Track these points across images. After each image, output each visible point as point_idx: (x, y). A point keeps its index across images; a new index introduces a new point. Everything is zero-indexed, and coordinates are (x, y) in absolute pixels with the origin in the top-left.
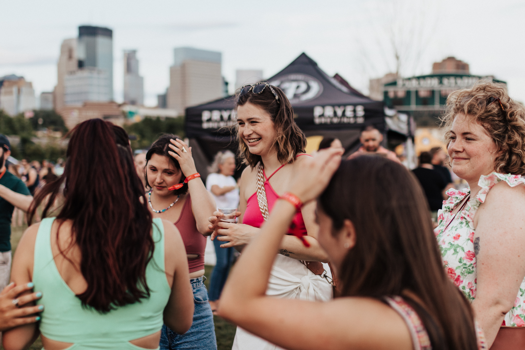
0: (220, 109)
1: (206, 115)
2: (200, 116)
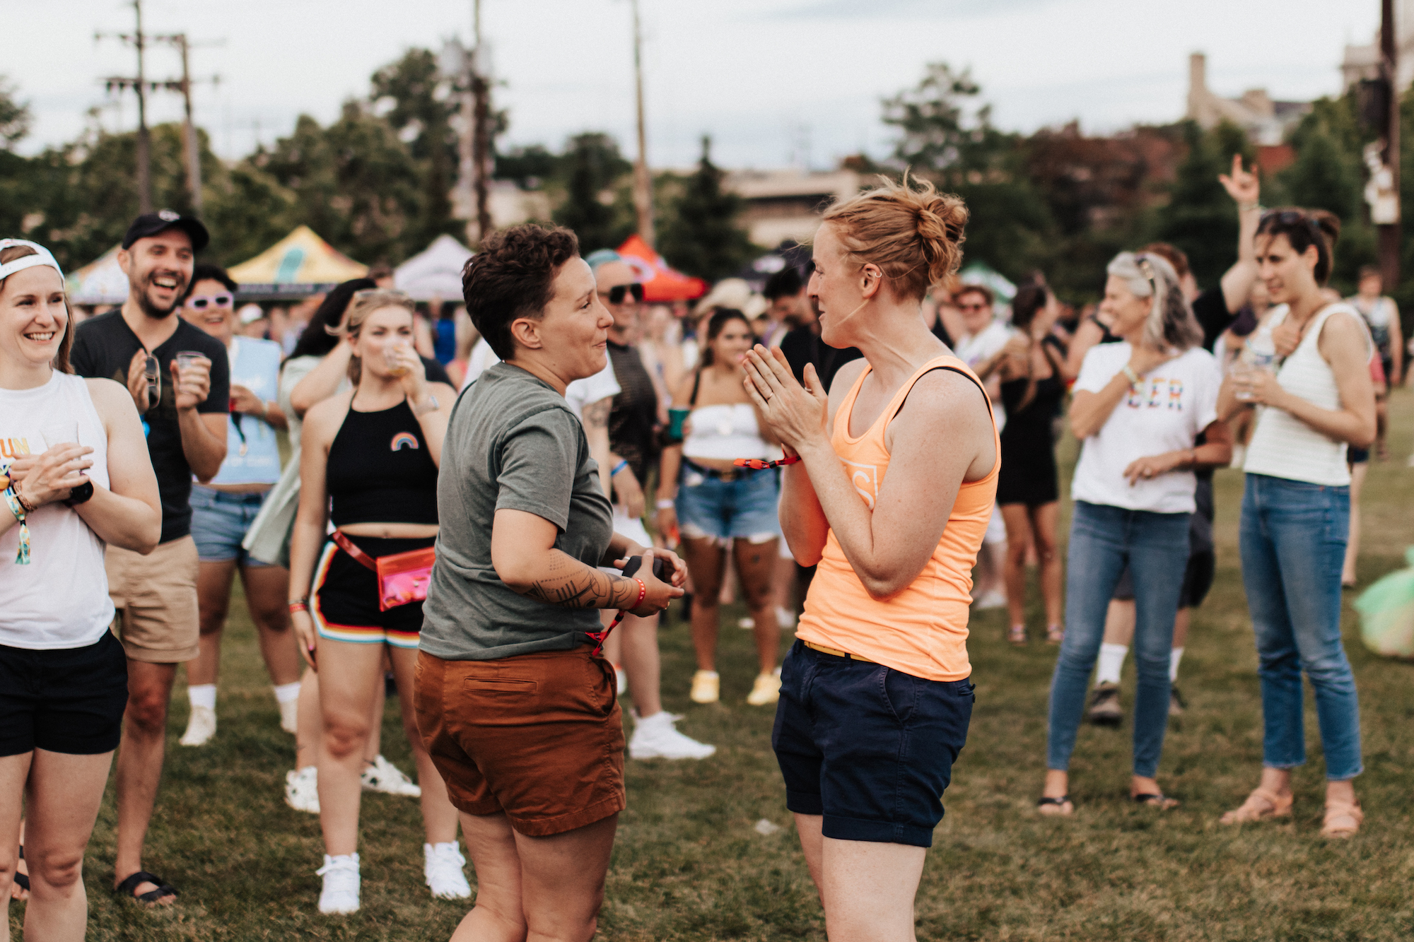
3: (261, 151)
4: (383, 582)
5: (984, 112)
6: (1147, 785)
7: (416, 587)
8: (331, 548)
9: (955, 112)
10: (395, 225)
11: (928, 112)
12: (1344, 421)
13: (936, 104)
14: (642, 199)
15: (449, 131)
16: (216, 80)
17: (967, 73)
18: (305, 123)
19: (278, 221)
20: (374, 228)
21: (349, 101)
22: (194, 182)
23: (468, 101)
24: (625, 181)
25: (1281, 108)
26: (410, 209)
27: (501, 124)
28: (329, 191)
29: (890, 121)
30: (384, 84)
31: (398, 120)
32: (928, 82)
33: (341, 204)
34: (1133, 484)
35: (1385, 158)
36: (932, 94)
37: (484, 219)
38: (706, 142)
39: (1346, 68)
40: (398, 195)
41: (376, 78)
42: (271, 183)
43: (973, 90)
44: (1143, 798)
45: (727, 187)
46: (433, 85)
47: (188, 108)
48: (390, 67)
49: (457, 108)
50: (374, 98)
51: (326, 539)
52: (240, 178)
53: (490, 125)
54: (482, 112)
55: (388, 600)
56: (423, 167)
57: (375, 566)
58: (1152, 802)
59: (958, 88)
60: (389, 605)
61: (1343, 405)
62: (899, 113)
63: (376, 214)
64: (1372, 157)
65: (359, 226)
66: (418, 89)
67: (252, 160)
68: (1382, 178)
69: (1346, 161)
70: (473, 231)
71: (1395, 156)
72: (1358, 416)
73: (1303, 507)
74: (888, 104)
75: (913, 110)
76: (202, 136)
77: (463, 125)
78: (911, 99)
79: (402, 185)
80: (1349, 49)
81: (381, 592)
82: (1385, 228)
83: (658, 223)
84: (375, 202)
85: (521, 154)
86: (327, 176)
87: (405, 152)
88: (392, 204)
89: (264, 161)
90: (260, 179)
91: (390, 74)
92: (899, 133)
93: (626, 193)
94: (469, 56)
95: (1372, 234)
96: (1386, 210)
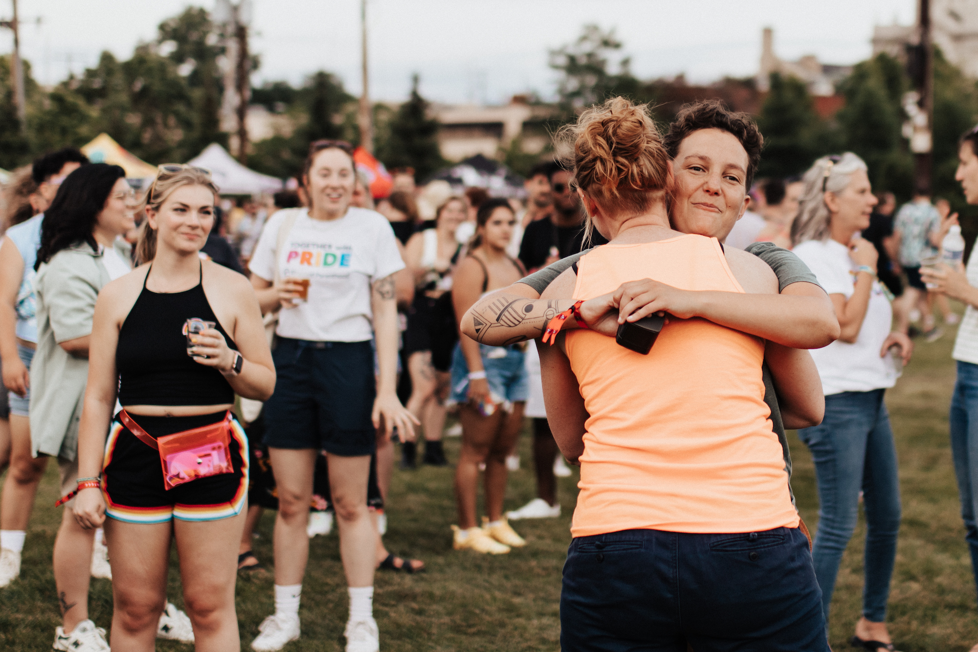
3: (72, 77)
4: (165, 462)
5: (625, 62)
7: (199, 463)
8: (116, 427)
9: (603, 62)
10: (175, 135)
11: (583, 61)
13: (590, 55)
14: (364, 121)
15: (216, 69)
16: (39, 21)
17: (613, 32)
18: (107, 58)
19: (84, 130)
20: (158, 138)
21: (141, 45)
22: (20, 99)
23: (233, 46)
24: (350, 108)
25: (828, 69)
26: (186, 124)
27: (255, 64)
28: (123, 109)
29: (555, 67)
30: (167, 31)
31: (178, 58)
32: (584, 39)
33: (133, 120)
35: (921, 104)
36: (587, 47)
37: (242, 133)
38: (416, 79)
39: (875, 41)
40: (177, 114)
41: (162, 27)
42: (81, 103)
43: (617, 46)
45: (430, 114)
46: (205, 34)
47: (16, 42)
48: (173, 19)
49: (223, 51)
50: (160, 41)
51: (113, 419)
52: (57, 97)
53: (248, 64)
54: (243, 54)
55: (171, 478)
56: (197, 94)
57: (157, 444)
59: (606, 43)
60: (173, 483)
62: (562, 61)
63: (160, 128)
64: (910, 102)
65: (147, 136)
66: (194, 36)
67: (65, 84)
68: (919, 118)
69: (888, 108)
70: (235, 143)
71: (930, 102)
74: (553, 53)
75: (572, 59)
76: (27, 66)
77: (226, 65)
78: (572, 51)
79: (181, 108)
80: (877, 27)
81: (164, 472)
82: (920, 156)
83: (377, 140)
84: (159, 120)
85: (269, 87)
86: (123, 98)
87: (184, 83)
88: (172, 121)
89: (75, 85)
90: (70, 99)
91: (173, 25)
92: (561, 75)
93: (351, 117)
94: (235, 9)
95: (908, 162)
96: (921, 142)
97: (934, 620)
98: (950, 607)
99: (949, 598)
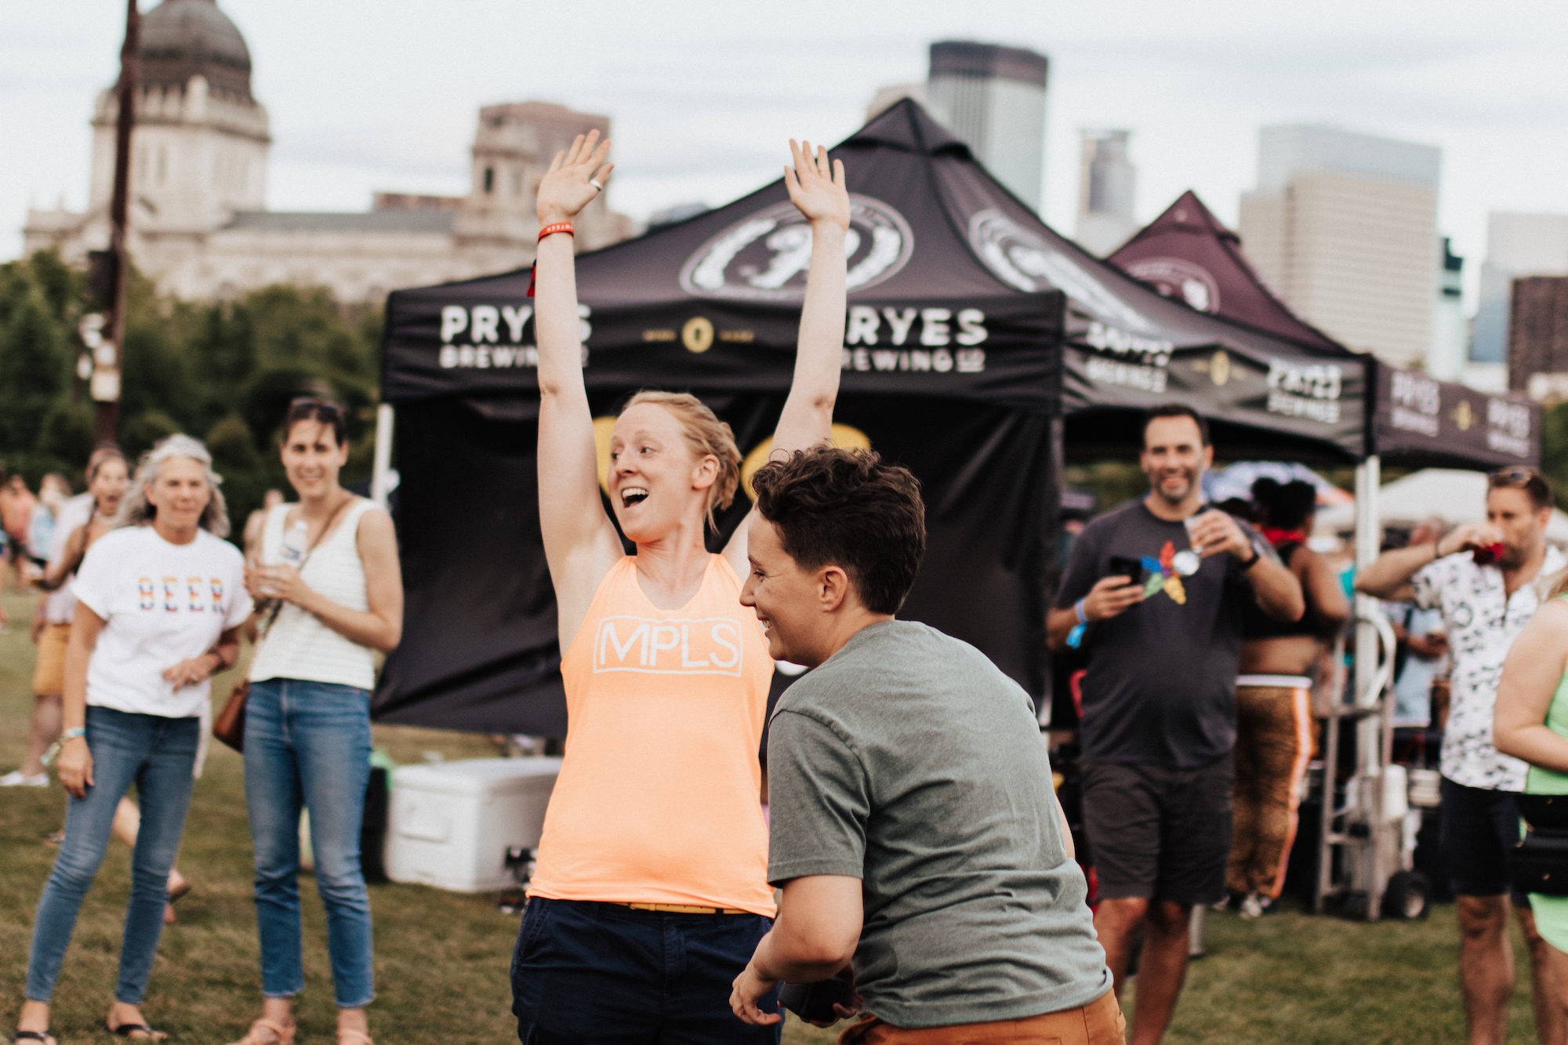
0: (498, 302)
1: (453, 319)
2: (437, 321)
6: (129, 1013)
12: (369, 623)
34: (176, 690)
35: (107, 333)
39: (29, 232)
44: (125, 1030)
58: (137, 1034)
61: (372, 608)
64: (92, 328)
68: (106, 353)
69: (58, 333)
71: (120, 331)
72: (383, 619)
73: (341, 709)
80: (32, 212)
82: (104, 405)
95: (85, 411)
96: (106, 387)
97: (196, 997)
98: (212, 983)
99: (208, 973)
